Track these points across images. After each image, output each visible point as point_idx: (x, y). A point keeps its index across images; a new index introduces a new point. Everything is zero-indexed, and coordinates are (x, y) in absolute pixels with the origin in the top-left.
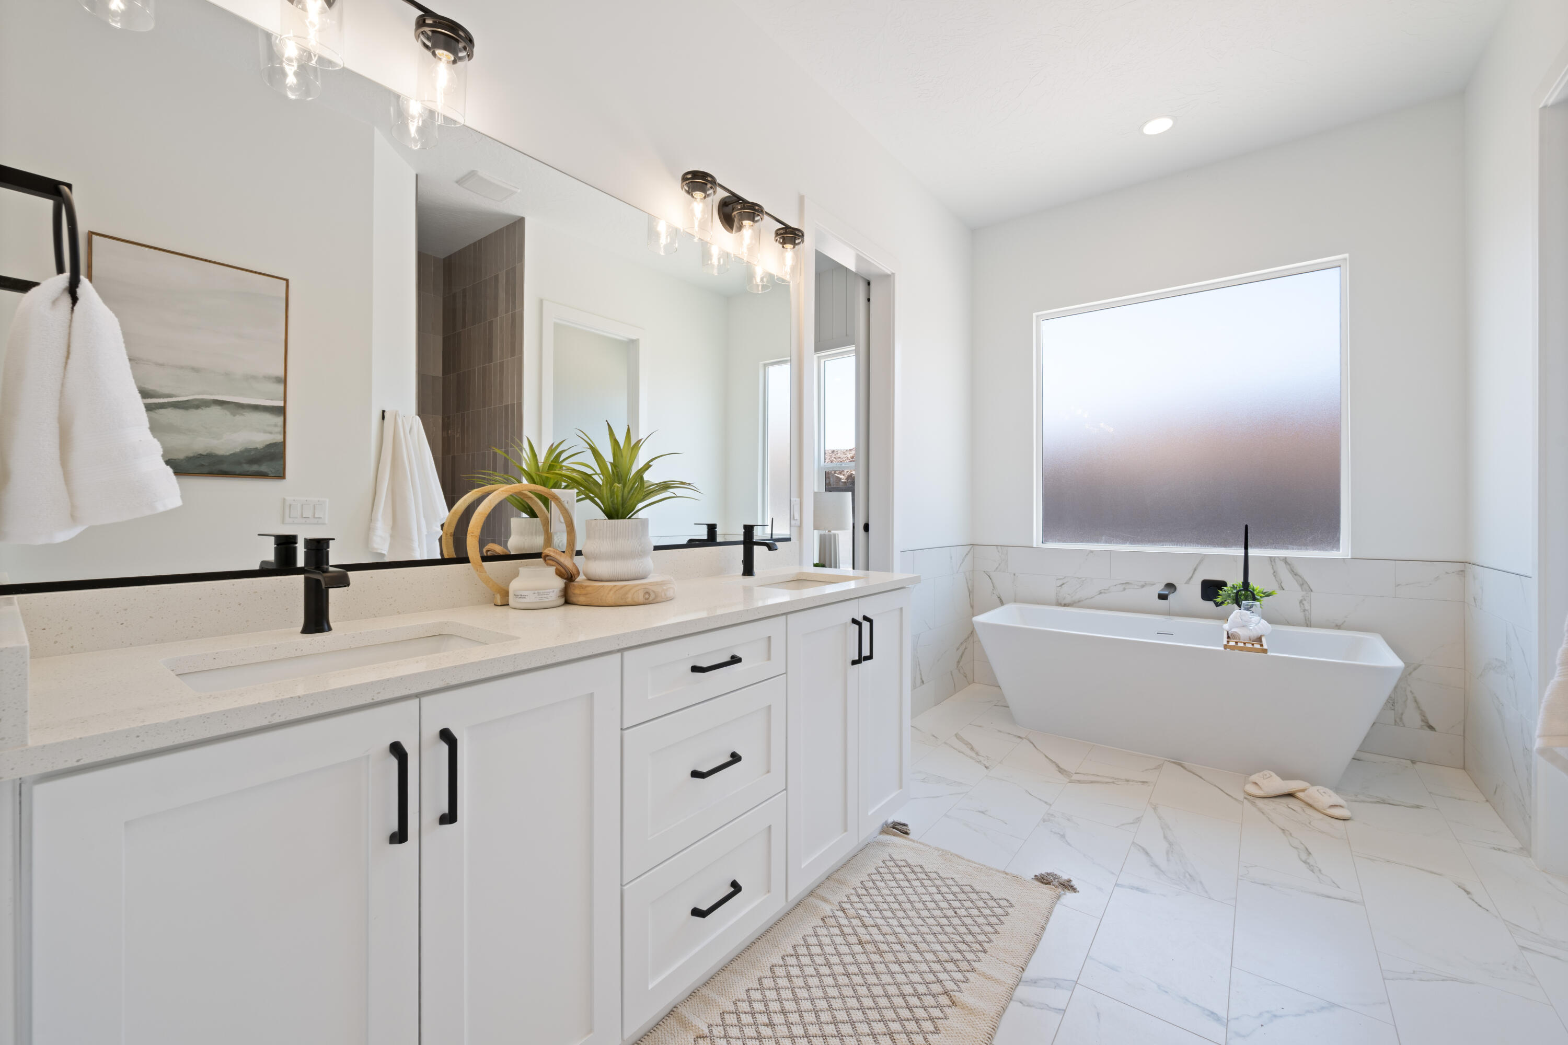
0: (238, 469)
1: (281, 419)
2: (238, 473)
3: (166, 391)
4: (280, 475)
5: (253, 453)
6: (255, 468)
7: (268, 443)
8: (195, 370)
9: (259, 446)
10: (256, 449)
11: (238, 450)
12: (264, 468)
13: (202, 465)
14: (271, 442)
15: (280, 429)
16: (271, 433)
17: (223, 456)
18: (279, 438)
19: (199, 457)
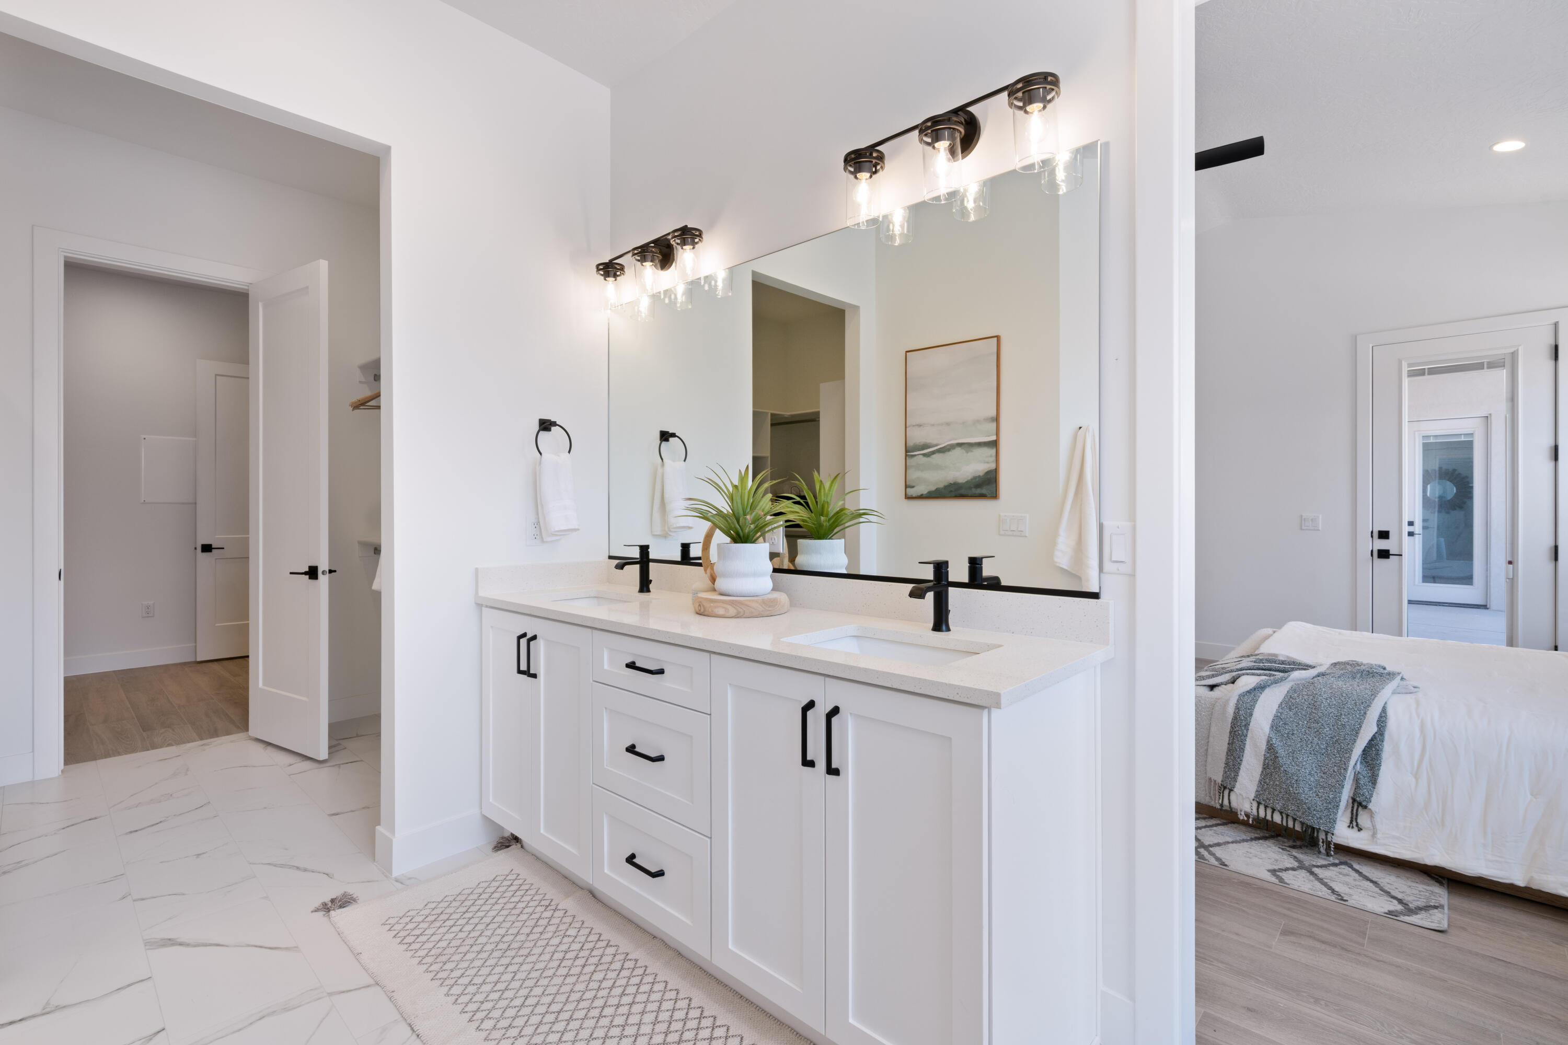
0: (970, 493)
1: (994, 451)
2: (970, 495)
3: (935, 442)
4: (994, 496)
5: (977, 480)
6: (978, 491)
7: (986, 471)
8: (948, 424)
9: (981, 474)
10: (979, 476)
11: (969, 478)
12: (984, 491)
13: (951, 491)
14: (988, 470)
15: (994, 459)
16: (988, 463)
17: (962, 484)
18: (993, 466)
19: (950, 486)
